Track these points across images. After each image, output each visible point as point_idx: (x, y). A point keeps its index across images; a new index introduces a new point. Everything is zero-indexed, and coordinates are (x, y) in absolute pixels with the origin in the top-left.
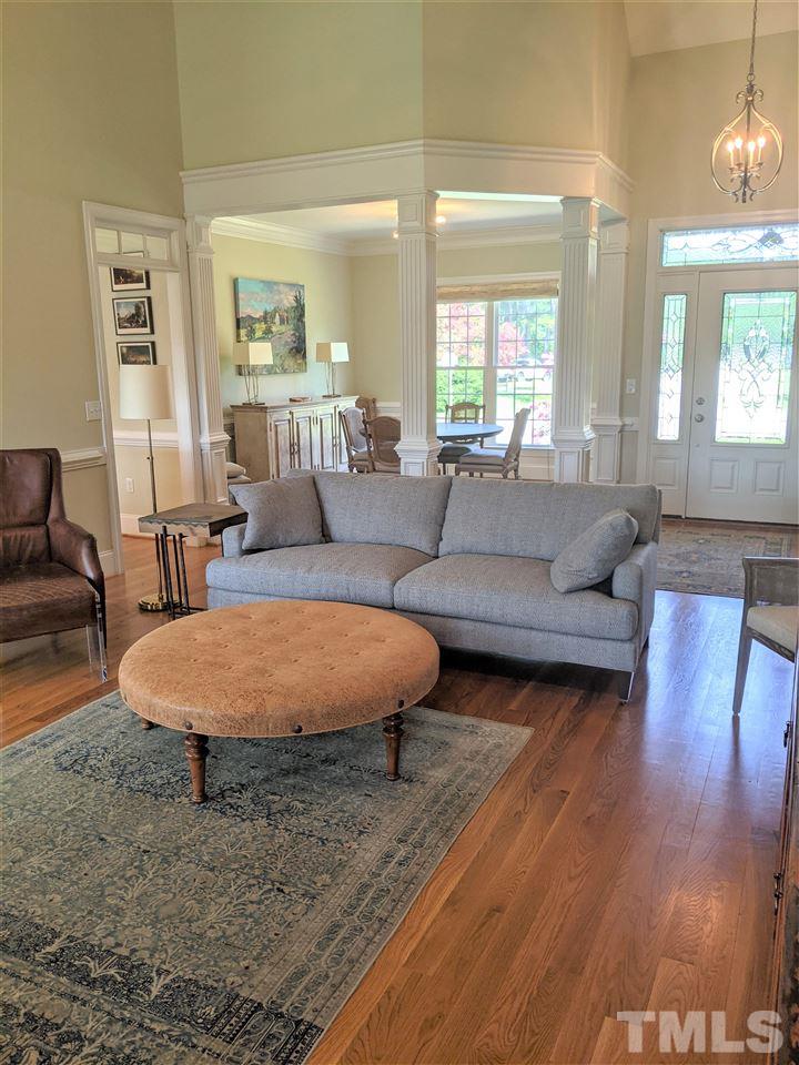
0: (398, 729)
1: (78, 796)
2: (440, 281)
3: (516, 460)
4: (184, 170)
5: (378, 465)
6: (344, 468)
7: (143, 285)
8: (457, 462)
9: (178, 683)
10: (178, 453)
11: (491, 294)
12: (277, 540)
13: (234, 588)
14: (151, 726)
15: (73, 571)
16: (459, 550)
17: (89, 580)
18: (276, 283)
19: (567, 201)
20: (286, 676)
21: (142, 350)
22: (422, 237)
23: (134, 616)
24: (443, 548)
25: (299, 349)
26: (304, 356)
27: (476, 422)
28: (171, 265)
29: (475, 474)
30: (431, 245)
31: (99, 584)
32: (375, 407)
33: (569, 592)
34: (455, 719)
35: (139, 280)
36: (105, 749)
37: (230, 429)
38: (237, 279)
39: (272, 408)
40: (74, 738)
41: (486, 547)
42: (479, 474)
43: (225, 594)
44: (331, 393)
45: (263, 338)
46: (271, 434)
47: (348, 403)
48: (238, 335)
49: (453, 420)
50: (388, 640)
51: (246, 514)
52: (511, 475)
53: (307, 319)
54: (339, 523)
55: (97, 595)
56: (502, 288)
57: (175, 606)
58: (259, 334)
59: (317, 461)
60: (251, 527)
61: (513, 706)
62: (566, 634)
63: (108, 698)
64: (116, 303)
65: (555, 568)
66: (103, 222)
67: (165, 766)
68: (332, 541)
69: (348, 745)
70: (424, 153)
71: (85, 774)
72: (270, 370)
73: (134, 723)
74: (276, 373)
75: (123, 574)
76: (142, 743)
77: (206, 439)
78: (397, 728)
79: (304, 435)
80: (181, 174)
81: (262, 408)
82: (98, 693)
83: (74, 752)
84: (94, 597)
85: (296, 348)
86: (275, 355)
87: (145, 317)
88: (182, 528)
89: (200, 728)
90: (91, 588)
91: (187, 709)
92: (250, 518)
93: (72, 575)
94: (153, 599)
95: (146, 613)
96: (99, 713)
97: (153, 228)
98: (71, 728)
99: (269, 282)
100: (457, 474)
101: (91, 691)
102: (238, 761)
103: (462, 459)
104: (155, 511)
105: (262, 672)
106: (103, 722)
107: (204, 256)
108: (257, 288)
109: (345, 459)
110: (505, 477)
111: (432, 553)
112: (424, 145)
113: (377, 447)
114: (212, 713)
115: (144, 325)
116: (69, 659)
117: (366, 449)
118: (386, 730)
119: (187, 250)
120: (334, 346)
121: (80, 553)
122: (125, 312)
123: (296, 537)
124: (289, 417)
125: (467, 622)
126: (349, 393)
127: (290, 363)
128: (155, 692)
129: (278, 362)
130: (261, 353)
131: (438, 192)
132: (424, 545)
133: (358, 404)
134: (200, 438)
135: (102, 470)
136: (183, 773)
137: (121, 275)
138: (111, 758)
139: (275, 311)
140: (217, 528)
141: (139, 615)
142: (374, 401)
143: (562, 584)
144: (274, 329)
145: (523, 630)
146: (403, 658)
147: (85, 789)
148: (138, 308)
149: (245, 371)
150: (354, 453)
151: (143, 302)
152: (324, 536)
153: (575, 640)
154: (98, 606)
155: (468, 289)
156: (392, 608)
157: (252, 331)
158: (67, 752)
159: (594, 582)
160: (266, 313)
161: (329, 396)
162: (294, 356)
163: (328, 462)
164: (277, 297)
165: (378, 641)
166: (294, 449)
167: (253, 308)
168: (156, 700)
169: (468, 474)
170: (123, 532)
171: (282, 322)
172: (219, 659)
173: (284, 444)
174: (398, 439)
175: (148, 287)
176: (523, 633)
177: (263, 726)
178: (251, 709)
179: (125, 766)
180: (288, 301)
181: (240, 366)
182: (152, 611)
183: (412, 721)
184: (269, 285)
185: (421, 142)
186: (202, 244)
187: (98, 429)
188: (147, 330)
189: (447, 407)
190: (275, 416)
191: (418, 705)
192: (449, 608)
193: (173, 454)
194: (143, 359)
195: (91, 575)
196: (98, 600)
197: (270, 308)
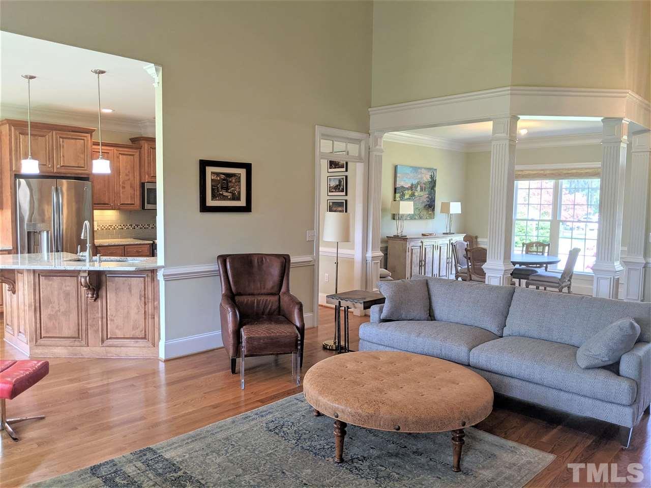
0: (461, 440)
1: (275, 447)
2: (517, 168)
3: (569, 280)
4: (370, 107)
5: (473, 277)
6: (453, 277)
7: (344, 169)
8: (528, 279)
9: (334, 390)
10: (354, 262)
11: (558, 175)
12: (401, 315)
13: (374, 341)
14: (319, 414)
15: (289, 321)
16: (517, 334)
17: (297, 327)
18: (419, 168)
19: (606, 120)
20: (395, 395)
21: (340, 204)
22: (507, 142)
23: (320, 351)
24: (506, 331)
25: (430, 206)
26: (433, 210)
27: (543, 254)
28: (359, 159)
29: (540, 288)
30: (512, 147)
31: (302, 330)
32: (477, 241)
33: (588, 368)
34: (503, 441)
35: (342, 167)
36: (293, 423)
37: (385, 250)
38: (397, 166)
39: (412, 239)
40: (277, 414)
41: (535, 334)
42: (543, 288)
43: (368, 344)
44: (448, 231)
45: (409, 199)
46: (408, 254)
47: (459, 238)
48: (395, 197)
49: (527, 252)
50: (460, 384)
51: (384, 299)
52: (565, 290)
53: (437, 189)
54: (440, 310)
55: (299, 336)
56: (565, 172)
57: (342, 348)
58: (407, 196)
59: (436, 272)
60: (387, 306)
61: (545, 439)
62: (585, 396)
63: (298, 395)
64: (329, 179)
65: (580, 353)
66: (326, 136)
67: (323, 438)
68: (435, 320)
69: (430, 446)
70: (511, 94)
71: (280, 435)
72: (412, 217)
73: (310, 412)
74: (415, 219)
75: (317, 327)
76: (312, 423)
77: (369, 254)
78: (460, 438)
79: (429, 256)
80: (369, 109)
81: (404, 239)
82: (294, 391)
83: (277, 422)
84: (297, 337)
85: (429, 205)
86: (415, 209)
87: (343, 186)
88: (349, 304)
89: (343, 418)
90: (297, 332)
91: (337, 406)
92: (386, 301)
93: (288, 323)
94: (331, 343)
95: (326, 350)
96: (292, 403)
97: (351, 139)
98: (276, 410)
99: (416, 167)
100: (527, 287)
101: (290, 390)
102: (364, 443)
103: (531, 277)
104: (336, 292)
105: (381, 391)
106: (294, 408)
107: (378, 154)
108: (408, 171)
109: (454, 272)
110: (560, 291)
111: (499, 334)
112: (511, 90)
113: (473, 265)
114: (350, 410)
115: (342, 191)
116: (281, 370)
117: (466, 267)
118: (453, 439)
119: (369, 150)
120: (452, 204)
121: (294, 312)
122: (333, 184)
123: (413, 314)
124: (421, 244)
125: (517, 380)
126: (460, 232)
127: (424, 213)
128: (320, 393)
129: (417, 212)
130: (407, 207)
131: (519, 116)
132: (494, 328)
133: (465, 239)
134: (366, 254)
135: (312, 268)
136: (333, 444)
137: (333, 164)
138: (295, 429)
139: (418, 183)
140: (367, 305)
141: (322, 351)
142: (476, 237)
143: (583, 363)
144: (416, 194)
145: (554, 390)
146: (468, 395)
147: (279, 443)
148: (340, 181)
149: (397, 217)
150: (459, 268)
151: (343, 179)
152: (430, 315)
153: (590, 401)
154: (299, 342)
155: (542, 172)
156: (468, 366)
157: (403, 195)
158: (273, 421)
159: (606, 364)
160: (412, 185)
161: (447, 234)
162: (427, 209)
163: (443, 273)
164: (419, 176)
165: (453, 383)
166: (422, 264)
167: (404, 182)
168: (320, 398)
169: (535, 287)
170: (320, 303)
171: (422, 190)
172: (358, 380)
173: (416, 260)
174: (485, 261)
175: (347, 171)
176: (555, 392)
177: (378, 422)
178: (371, 411)
179: (302, 435)
180: (426, 178)
181: (394, 214)
182: (329, 349)
183: (474, 438)
184: (416, 169)
185: (509, 88)
186: (377, 147)
187: (312, 246)
188: (344, 193)
189: (523, 244)
190: (412, 244)
191: (476, 427)
192: (505, 369)
193: (350, 261)
194: (340, 209)
195: (298, 324)
196: (299, 338)
197: (415, 182)
